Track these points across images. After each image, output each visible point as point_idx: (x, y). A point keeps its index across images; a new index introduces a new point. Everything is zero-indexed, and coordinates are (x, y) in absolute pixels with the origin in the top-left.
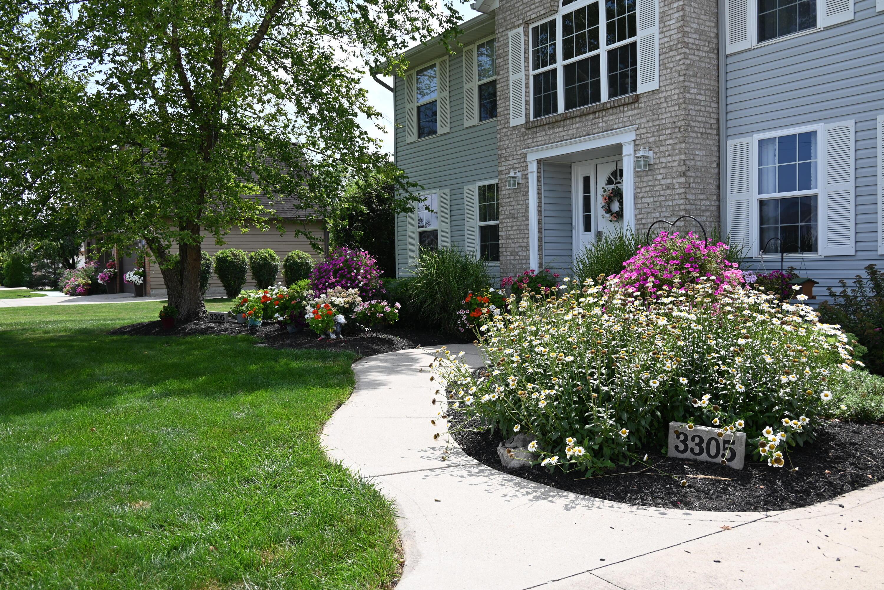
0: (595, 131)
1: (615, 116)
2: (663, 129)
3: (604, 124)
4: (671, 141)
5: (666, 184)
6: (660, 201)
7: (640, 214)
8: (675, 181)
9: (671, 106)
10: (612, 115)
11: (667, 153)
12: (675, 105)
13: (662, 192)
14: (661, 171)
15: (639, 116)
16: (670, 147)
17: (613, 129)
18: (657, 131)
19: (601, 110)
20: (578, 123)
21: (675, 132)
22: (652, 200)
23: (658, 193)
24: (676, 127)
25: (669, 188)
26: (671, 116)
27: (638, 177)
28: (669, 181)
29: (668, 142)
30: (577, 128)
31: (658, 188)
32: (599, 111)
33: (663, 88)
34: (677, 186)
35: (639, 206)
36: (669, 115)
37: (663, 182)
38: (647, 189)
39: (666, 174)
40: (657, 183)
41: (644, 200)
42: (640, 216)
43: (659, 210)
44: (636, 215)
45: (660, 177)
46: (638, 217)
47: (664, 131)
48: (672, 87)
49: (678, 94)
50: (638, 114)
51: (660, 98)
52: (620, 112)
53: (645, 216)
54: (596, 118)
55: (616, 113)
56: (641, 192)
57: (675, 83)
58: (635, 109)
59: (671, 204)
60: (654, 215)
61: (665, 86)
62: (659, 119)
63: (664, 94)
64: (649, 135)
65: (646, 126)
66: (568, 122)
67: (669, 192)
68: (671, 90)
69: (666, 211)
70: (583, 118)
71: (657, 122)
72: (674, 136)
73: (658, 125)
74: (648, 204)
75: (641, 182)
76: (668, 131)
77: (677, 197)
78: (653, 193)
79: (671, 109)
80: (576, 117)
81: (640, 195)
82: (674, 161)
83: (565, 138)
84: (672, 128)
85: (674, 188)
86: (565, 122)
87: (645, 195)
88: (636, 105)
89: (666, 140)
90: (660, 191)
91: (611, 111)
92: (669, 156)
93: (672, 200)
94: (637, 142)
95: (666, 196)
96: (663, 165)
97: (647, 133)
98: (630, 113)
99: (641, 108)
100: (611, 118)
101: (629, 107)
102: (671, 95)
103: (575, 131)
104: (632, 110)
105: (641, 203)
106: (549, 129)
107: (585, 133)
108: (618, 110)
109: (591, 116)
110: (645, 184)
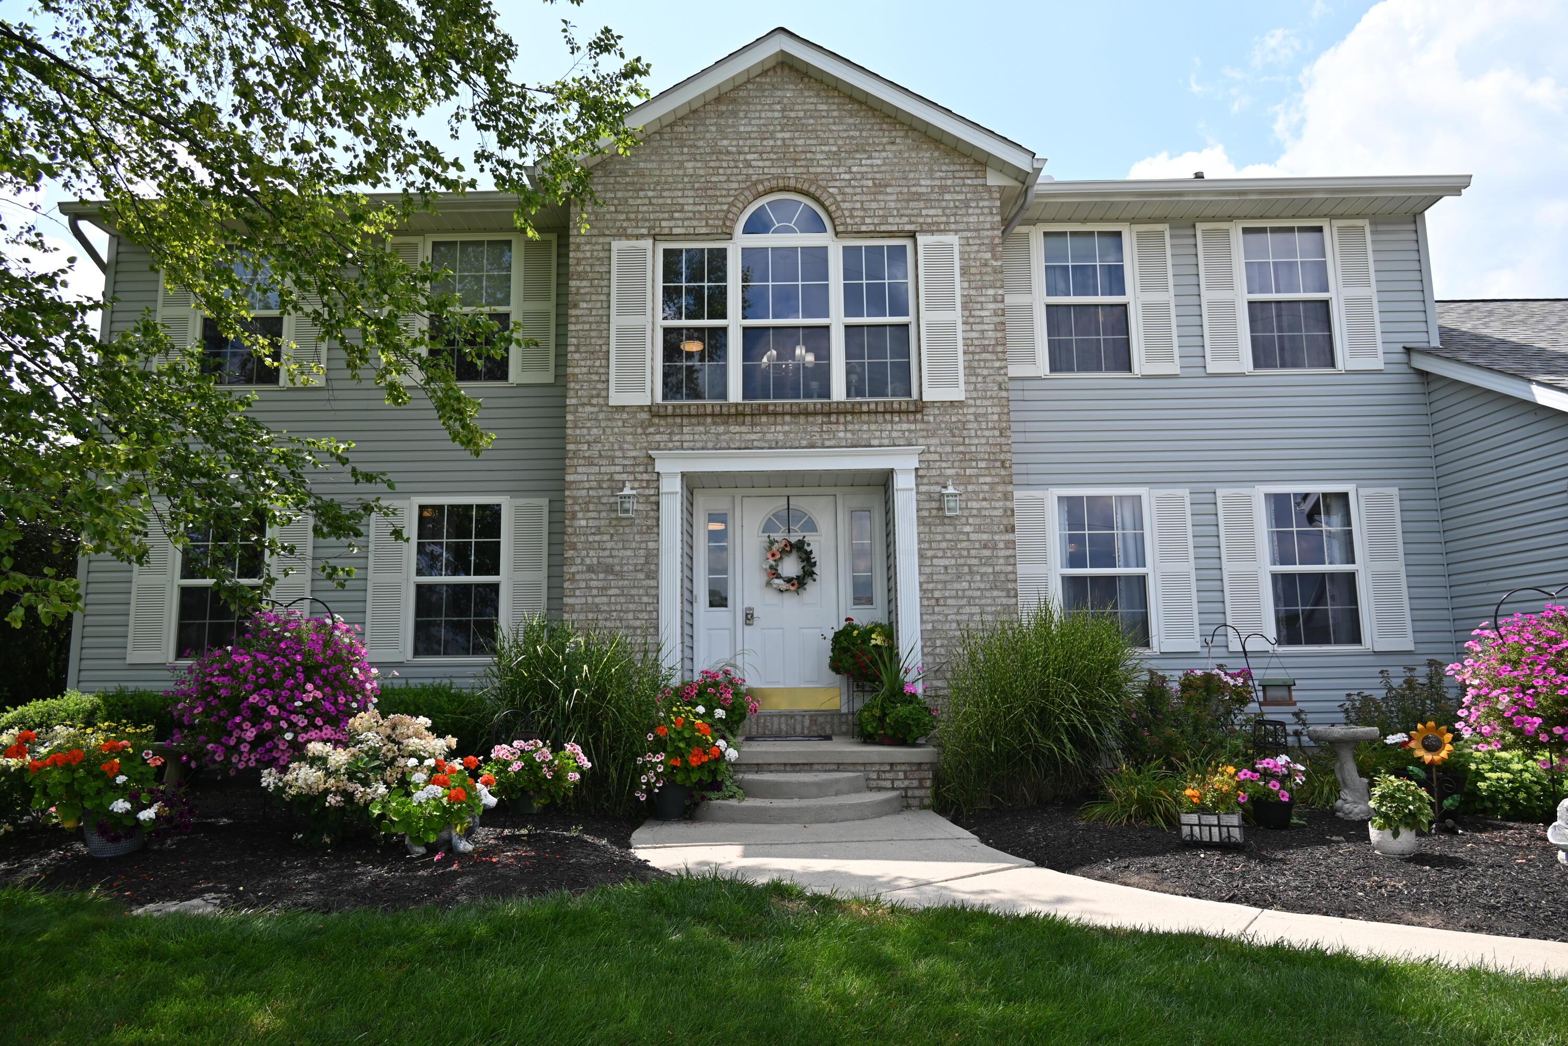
0: (827, 443)
1: (873, 427)
2: (971, 460)
3: (849, 435)
4: (988, 479)
5: (980, 541)
6: (970, 566)
7: (928, 583)
8: (997, 537)
9: (987, 429)
10: (868, 423)
11: (981, 496)
12: (994, 428)
13: (973, 552)
14: (971, 520)
15: (925, 433)
16: (986, 488)
17: (870, 446)
18: (961, 461)
19: (845, 413)
20: (789, 424)
21: (994, 467)
22: (953, 561)
23: (965, 553)
24: (996, 460)
25: (985, 547)
26: (987, 443)
27: (924, 524)
28: (985, 537)
29: (982, 480)
30: (785, 433)
31: (964, 545)
32: (838, 413)
33: (971, 402)
34: (1001, 545)
35: (928, 570)
36: (983, 441)
37: (973, 537)
38: (944, 545)
39: (980, 525)
40: (962, 537)
41: (935, 561)
42: (931, 586)
43: (968, 578)
44: (921, 584)
45: (967, 529)
46: (925, 586)
47: (974, 464)
48: (989, 402)
49: (999, 414)
50: (922, 430)
51: (964, 415)
52: (885, 421)
53: (940, 586)
54: (831, 423)
55: (876, 422)
56: (931, 549)
57: (991, 397)
58: (915, 421)
59: (990, 570)
60: (956, 586)
61: (974, 399)
62: (964, 444)
63: (972, 410)
64: (944, 465)
65: (939, 449)
66: (764, 419)
67: (987, 553)
68: (986, 406)
69: (982, 581)
70: (802, 419)
71: (961, 448)
72: (993, 472)
73: (963, 453)
74: (946, 567)
75: (930, 532)
76: (982, 464)
77: (1002, 561)
78: (956, 553)
79: (987, 433)
80: (784, 414)
81: (930, 553)
82: (995, 508)
83: (756, 444)
84: (989, 460)
85: (995, 548)
86: (757, 419)
87: (940, 554)
88: (919, 416)
89: (977, 476)
90: (968, 550)
91: (865, 417)
92: (985, 499)
93: (993, 566)
94: (921, 472)
95: (981, 558)
96: (975, 512)
97: (941, 461)
98: (905, 426)
99: (928, 422)
100: (865, 427)
101: (904, 417)
102: (986, 414)
103: (781, 437)
104: (908, 422)
105: (932, 565)
106: (714, 423)
107: (804, 443)
108: (880, 418)
109: (819, 419)
110: (939, 537)
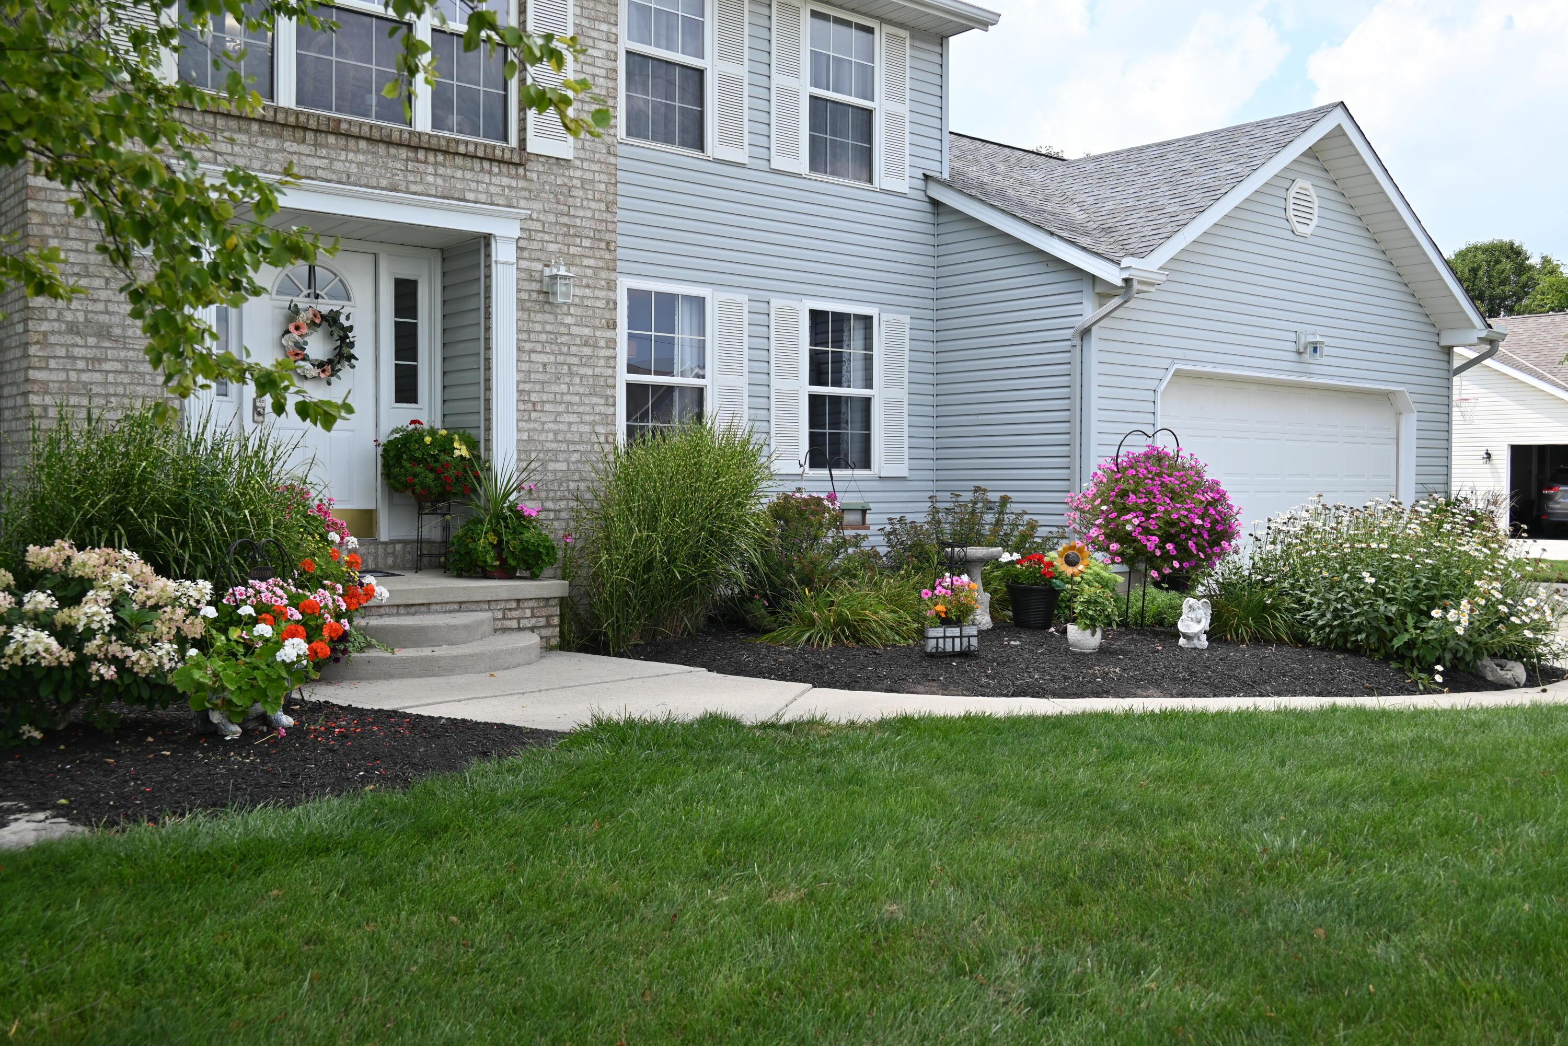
0: (413, 188)
1: (469, 175)
2: (575, 235)
3: (440, 181)
4: (592, 262)
5: (581, 336)
6: (569, 365)
7: (525, 382)
8: (598, 333)
9: (593, 200)
10: (463, 169)
11: (584, 281)
12: (600, 200)
13: (574, 349)
14: (572, 310)
15: (527, 194)
16: (589, 272)
17: (464, 200)
18: (565, 235)
19: (437, 151)
20: (364, 153)
21: (598, 248)
22: (552, 359)
23: (565, 349)
24: (600, 240)
25: (586, 344)
26: (593, 218)
27: (523, 309)
28: (587, 331)
29: (586, 262)
30: (360, 164)
31: (564, 339)
32: (427, 149)
33: (578, 163)
34: (602, 343)
35: (525, 367)
36: (589, 214)
37: (575, 330)
38: (543, 337)
39: (582, 317)
40: (563, 330)
41: (534, 357)
42: (527, 387)
43: (567, 380)
44: (518, 383)
45: (569, 320)
46: (522, 386)
47: (578, 240)
48: (596, 167)
49: (607, 184)
50: (523, 189)
51: (571, 178)
52: (482, 170)
53: (537, 387)
54: (417, 161)
55: (472, 170)
56: (529, 341)
57: (599, 162)
58: (517, 176)
59: (590, 372)
60: (555, 388)
61: (582, 160)
62: (568, 215)
63: (578, 174)
64: (547, 237)
65: (542, 217)
66: (331, 139)
67: (587, 351)
68: (594, 172)
69: (581, 384)
70: (382, 149)
71: (565, 220)
72: (598, 254)
73: (568, 226)
74: (544, 365)
75: (529, 320)
76: (587, 243)
77: (602, 362)
78: (555, 348)
79: (593, 205)
80: (358, 138)
81: (528, 346)
82: (597, 298)
83: (320, 173)
84: (593, 238)
85: (595, 347)
86: (321, 138)
87: (539, 347)
88: (521, 171)
89: (582, 256)
90: (569, 346)
91: (459, 161)
92: (588, 286)
93: (593, 367)
94: (522, 243)
95: (581, 357)
96: (577, 300)
97: (543, 232)
98: (505, 181)
99: (531, 180)
100: (459, 174)
101: (504, 168)
102: (592, 181)
103: (354, 169)
104: (509, 176)
105: (529, 361)
106: (262, 133)
107: (384, 183)
108: (477, 164)
109: (403, 153)
110: (538, 327)
